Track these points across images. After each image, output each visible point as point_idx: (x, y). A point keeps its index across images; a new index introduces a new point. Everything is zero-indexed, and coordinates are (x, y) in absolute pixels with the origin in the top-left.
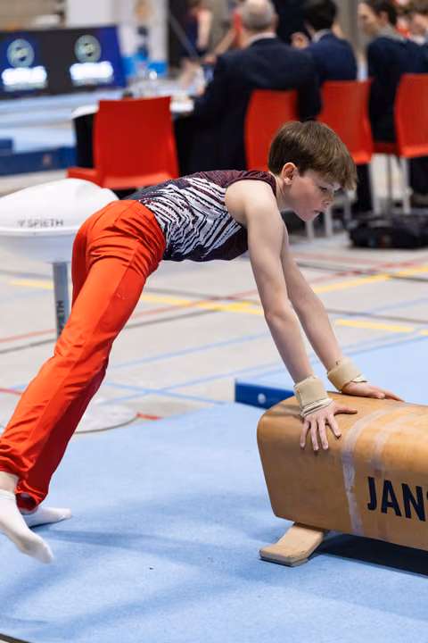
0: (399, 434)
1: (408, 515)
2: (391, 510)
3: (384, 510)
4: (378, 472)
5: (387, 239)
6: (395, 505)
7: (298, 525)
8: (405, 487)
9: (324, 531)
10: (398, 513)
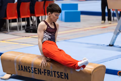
0: (24, 58)
1: (25, 71)
2: (22, 70)
3: (21, 70)
4: (20, 64)
5: (32, 31)
6: (23, 70)
7: (7, 73)
8: (24, 67)
9: (12, 74)
10: (23, 71)
